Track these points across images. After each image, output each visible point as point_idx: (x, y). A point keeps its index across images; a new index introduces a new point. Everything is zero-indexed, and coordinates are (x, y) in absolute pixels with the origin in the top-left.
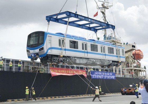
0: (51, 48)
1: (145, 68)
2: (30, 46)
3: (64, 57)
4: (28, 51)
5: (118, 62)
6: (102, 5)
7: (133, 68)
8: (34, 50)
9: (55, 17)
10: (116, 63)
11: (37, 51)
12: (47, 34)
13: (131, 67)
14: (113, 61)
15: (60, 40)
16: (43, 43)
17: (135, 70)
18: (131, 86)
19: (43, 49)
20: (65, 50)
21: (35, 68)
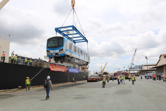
2: (49, 47)
4: (47, 51)
8: (54, 51)
9: (59, 29)
11: (57, 51)
16: (62, 45)
17: (85, 68)
18: (84, 77)
19: (63, 50)
21: (41, 64)
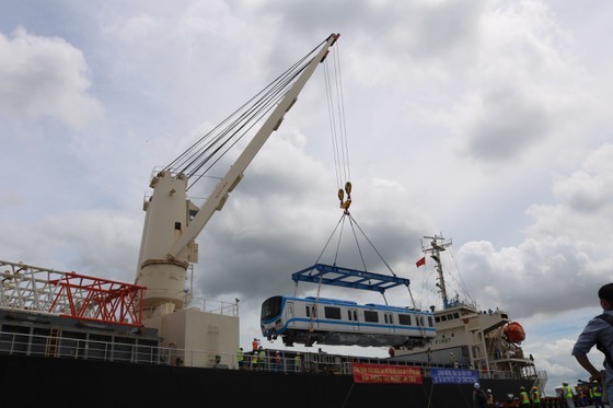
0: (293, 320)
1: (531, 358)
2: (264, 319)
3: (315, 332)
4: (262, 327)
5: (421, 338)
6: (433, 244)
7: (508, 359)
10: (417, 340)
11: (273, 324)
12: (286, 299)
13: (505, 357)
14: (410, 337)
15: (308, 308)
16: (280, 312)
17: (514, 363)
18: (511, 396)
19: (281, 321)
20: (318, 321)
